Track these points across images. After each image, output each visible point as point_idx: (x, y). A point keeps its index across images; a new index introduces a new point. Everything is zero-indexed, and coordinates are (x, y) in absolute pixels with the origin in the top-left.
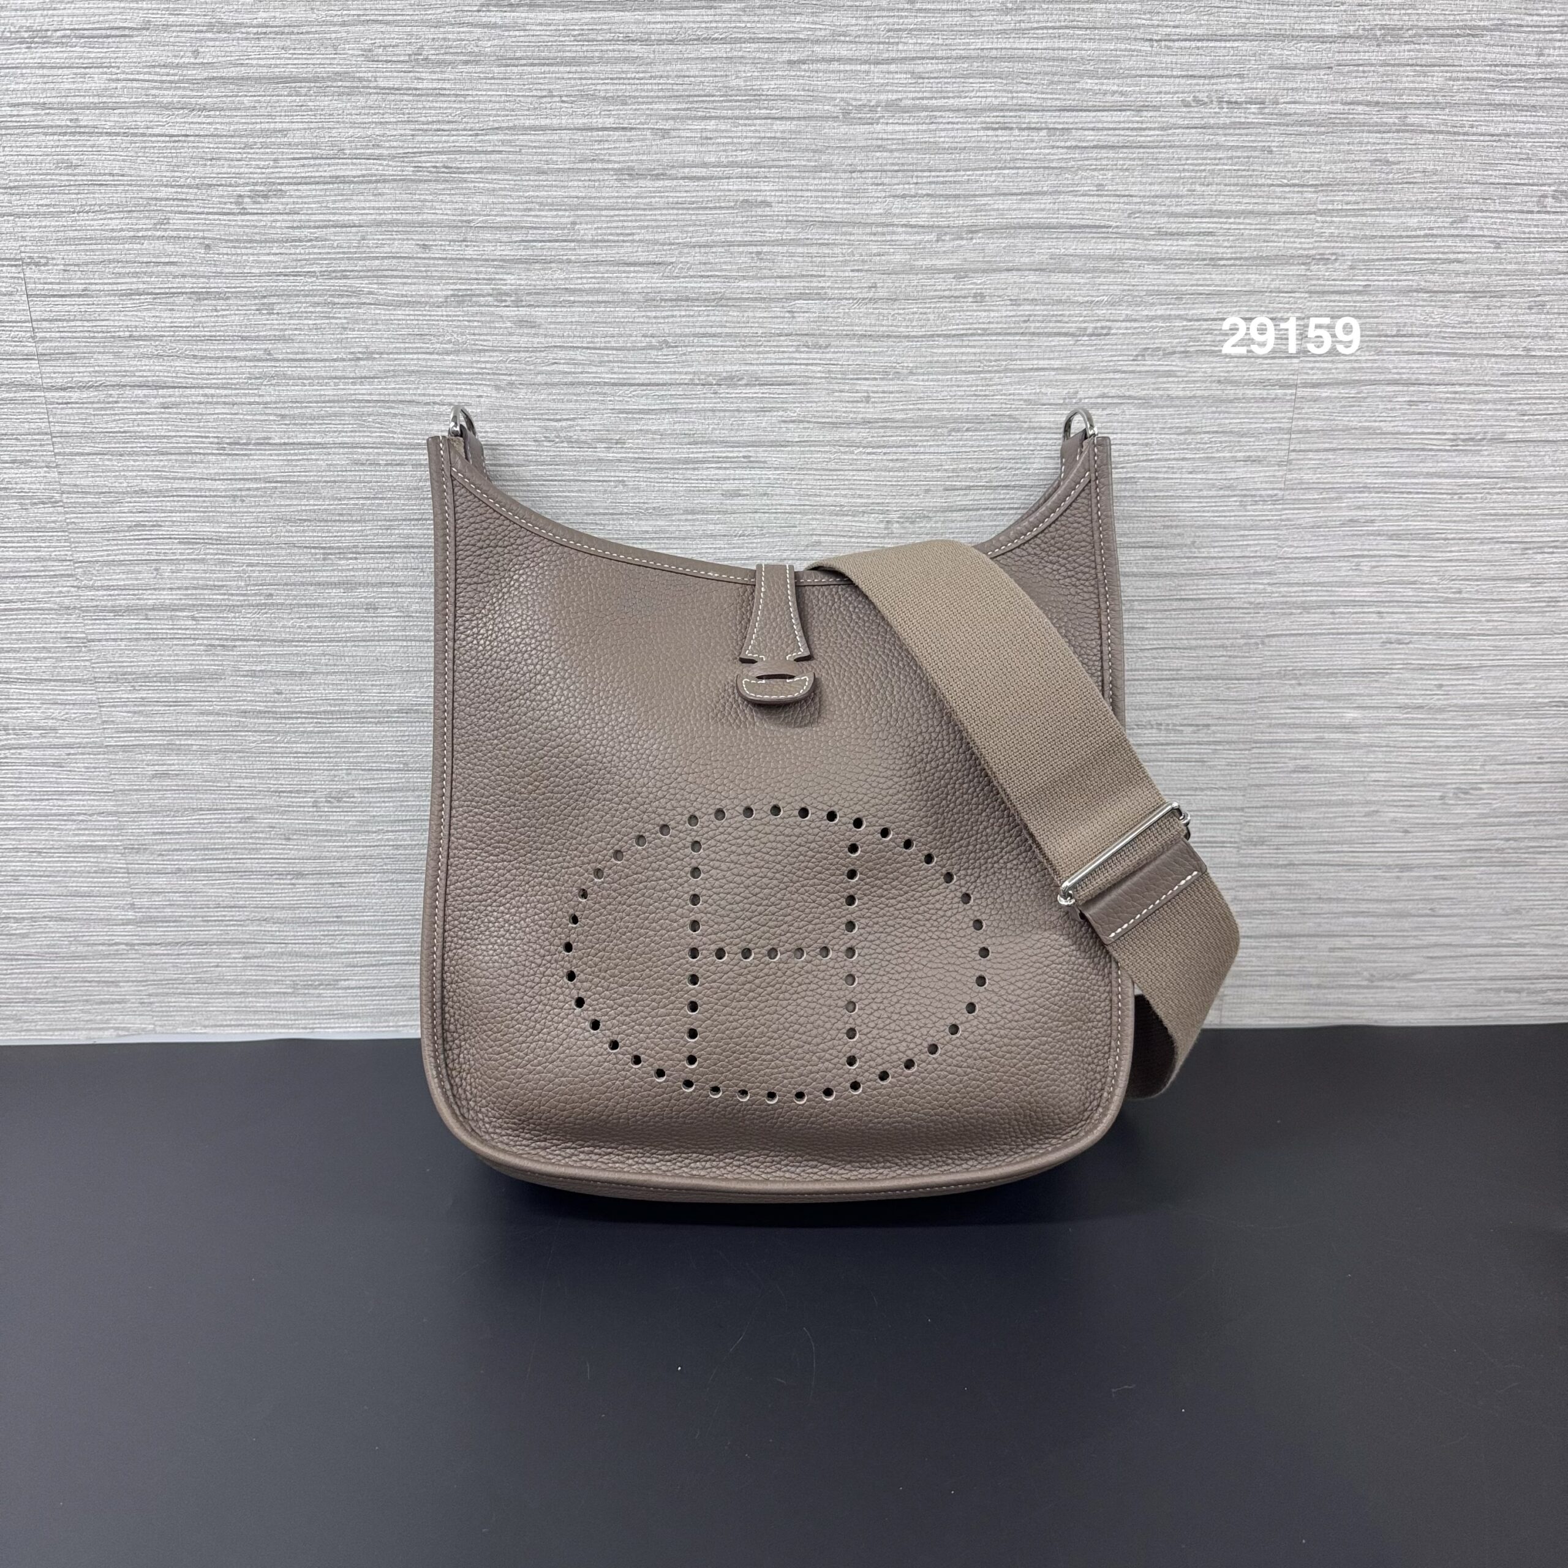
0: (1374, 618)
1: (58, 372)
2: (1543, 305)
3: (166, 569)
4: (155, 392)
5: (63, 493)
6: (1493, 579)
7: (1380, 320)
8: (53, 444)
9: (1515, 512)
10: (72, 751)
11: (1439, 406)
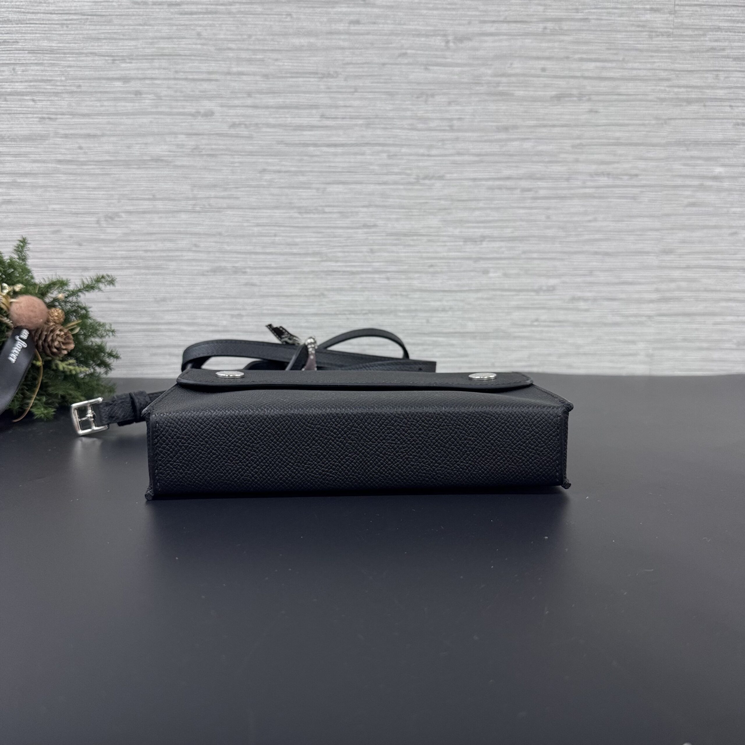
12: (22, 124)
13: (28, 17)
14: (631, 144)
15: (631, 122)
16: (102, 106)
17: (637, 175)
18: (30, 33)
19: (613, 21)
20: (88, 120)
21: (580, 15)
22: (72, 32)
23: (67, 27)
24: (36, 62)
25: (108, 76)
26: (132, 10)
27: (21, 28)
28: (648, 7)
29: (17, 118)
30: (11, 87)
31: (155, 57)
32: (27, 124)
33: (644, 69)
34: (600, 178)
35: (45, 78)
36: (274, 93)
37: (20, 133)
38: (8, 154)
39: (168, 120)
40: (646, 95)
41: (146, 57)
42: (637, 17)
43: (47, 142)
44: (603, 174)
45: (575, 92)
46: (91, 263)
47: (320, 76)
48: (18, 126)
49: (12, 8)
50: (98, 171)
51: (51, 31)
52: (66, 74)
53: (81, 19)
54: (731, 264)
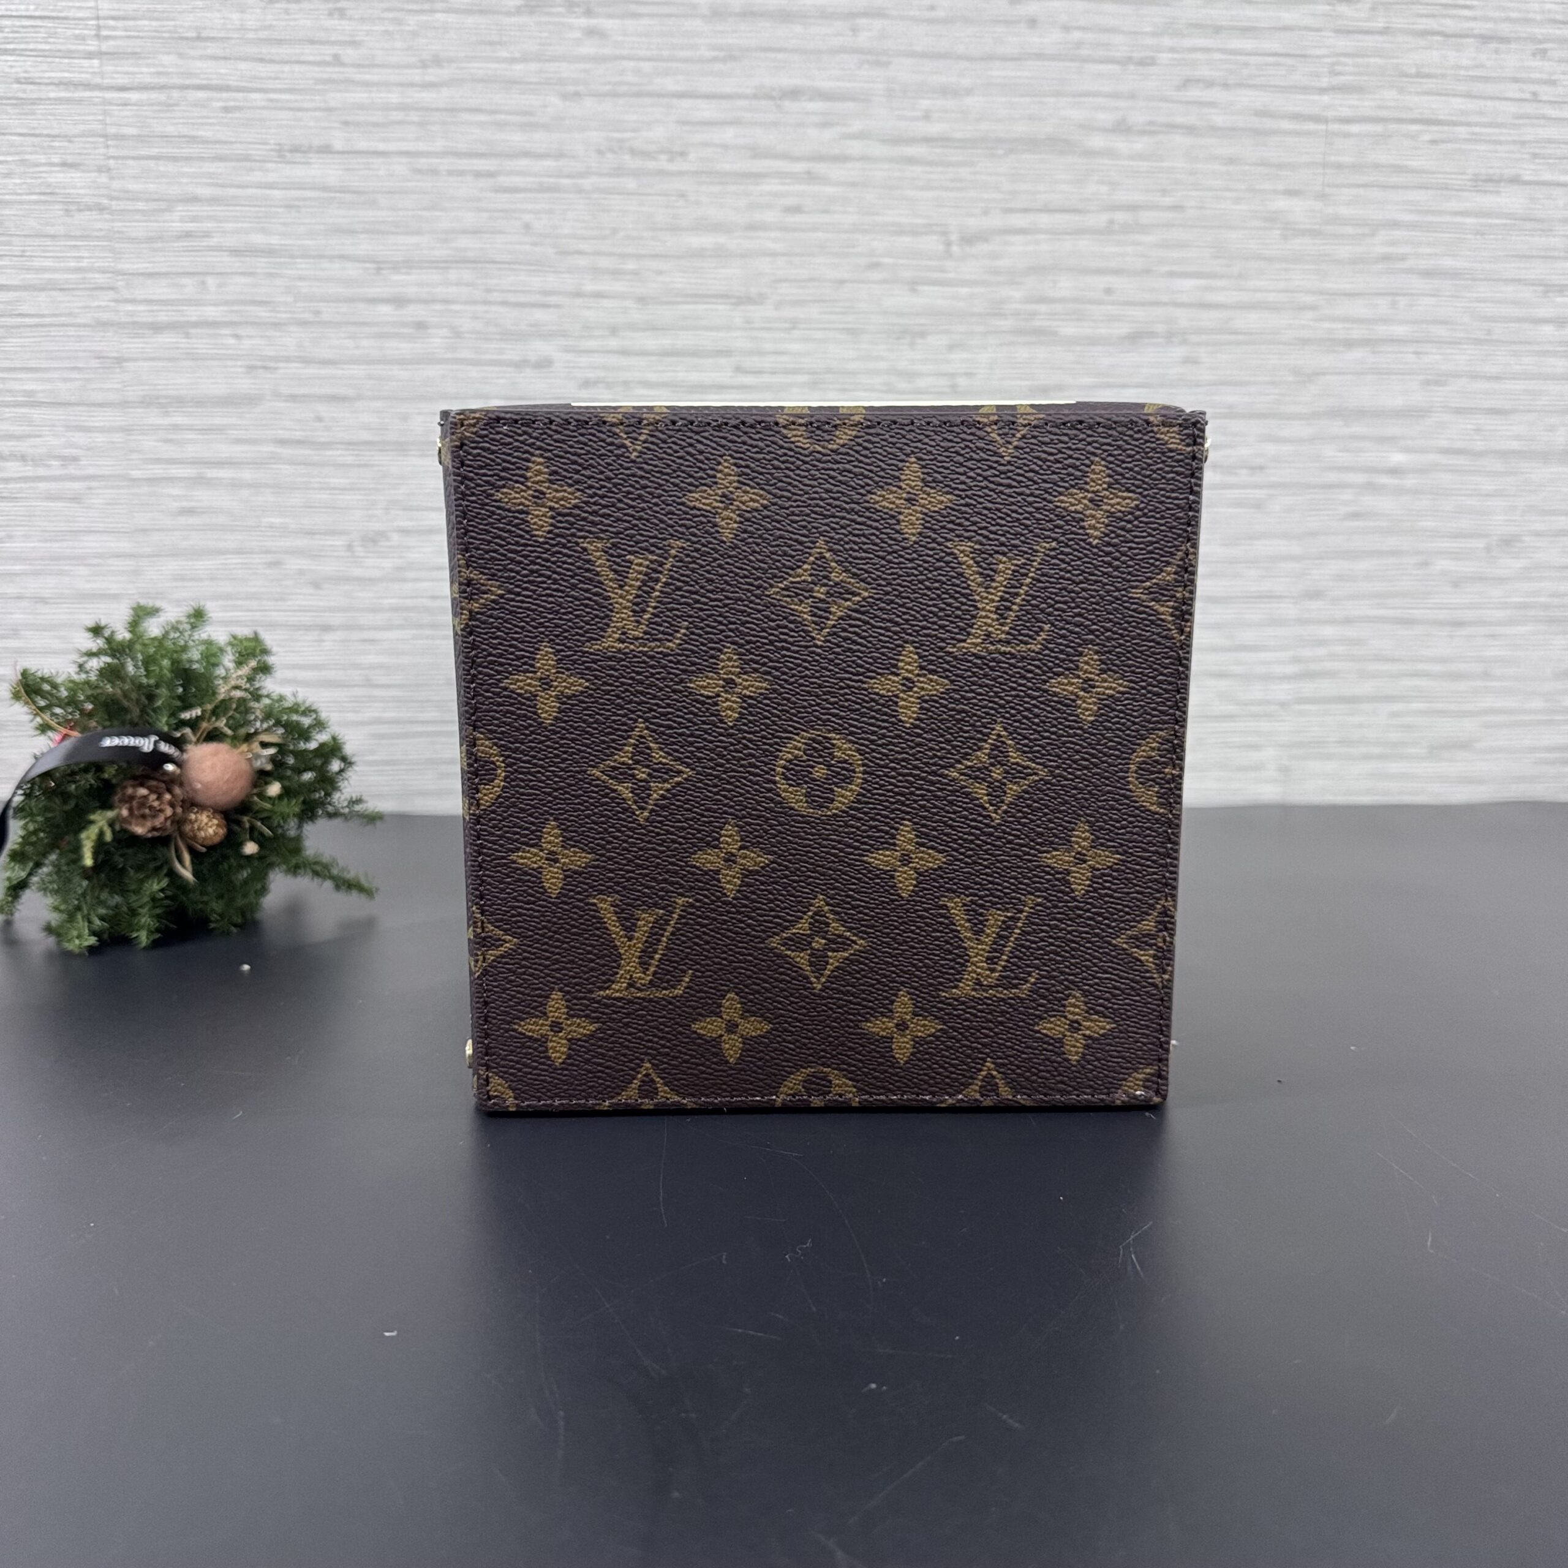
0: (1411, 358)
1: (117, 72)
2: (1544, 52)
3: (211, 281)
4: (216, 95)
5: (112, 198)
6: (1520, 320)
7: (1400, 61)
8: (107, 147)
9: (1534, 253)
10: (94, 484)
11: (1457, 146)
12: (215, 377)
13: (230, 194)
14: (1253, 416)
15: (1253, 379)
18: (233, 222)
19: (1223, 211)
20: (332, 371)
21: (1168, 201)
22: (307, 221)
23: (298, 211)
24: (242, 270)
25: (368, 295)
26: (414, 184)
27: (218, 213)
28: (1280, 187)
29: (207, 366)
30: (198, 313)
31: (450, 265)
32: (224, 377)
35: (258, 298)
36: (654, 329)
37: (212, 392)
39: (474, 372)
43: (259, 408)
45: (1160, 328)
46: (337, 619)
47: (733, 300)
48: (209, 381)
49: (200, 177)
50: (349, 460)
51: (269, 217)
52: (295, 291)
53: (323, 198)
54: (1417, 613)
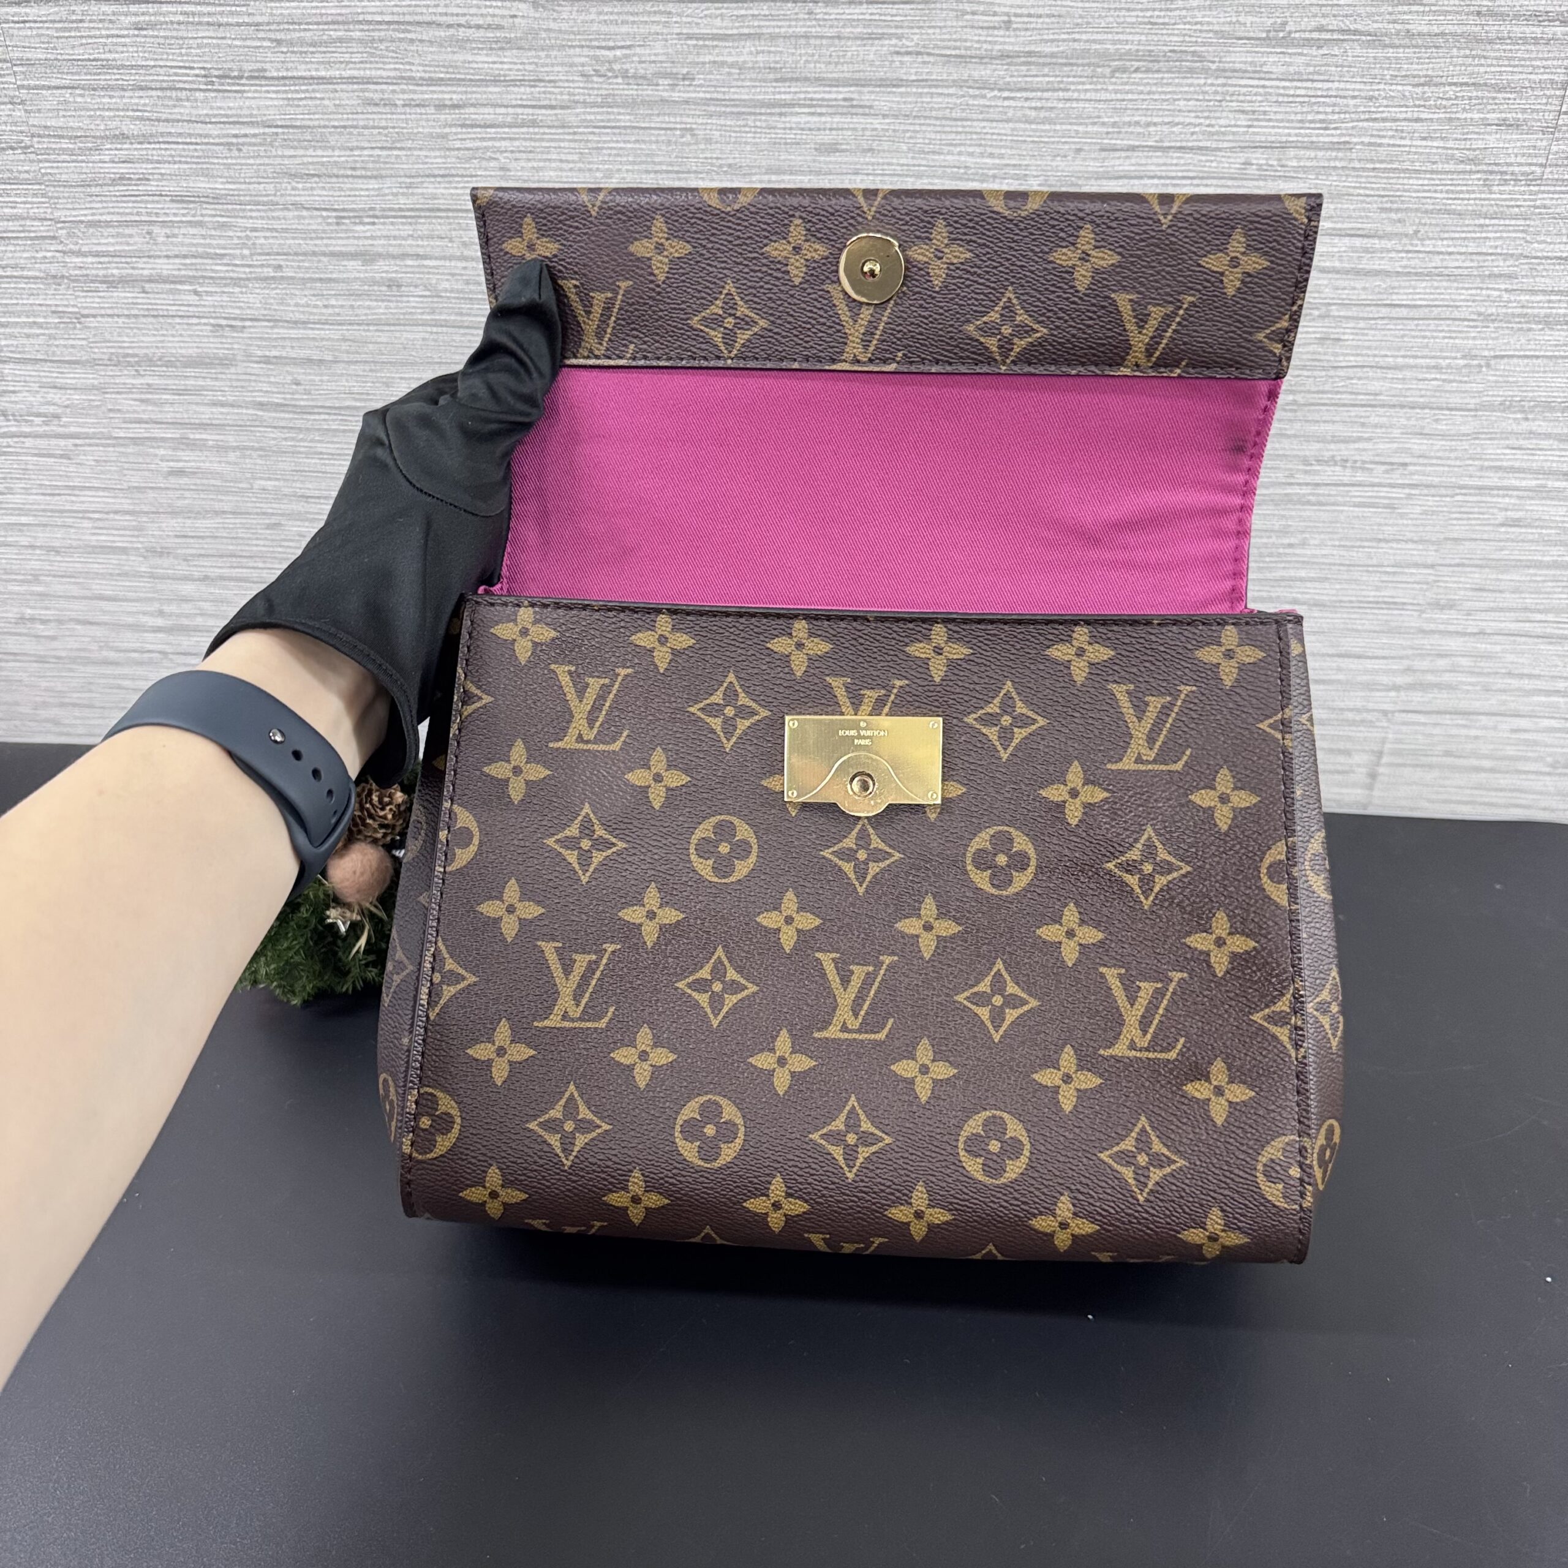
12: (181, 335)
13: (160, 130)
14: (1402, 406)
15: (1411, 361)
16: (326, 306)
17: (1405, 465)
18: (169, 163)
19: (1407, 149)
20: (302, 331)
22: (251, 161)
23: (240, 150)
24: (189, 218)
25: (331, 248)
26: (366, 116)
27: (150, 152)
29: (170, 324)
30: (150, 266)
31: (417, 214)
32: (190, 336)
33: (1461, 254)
34: (1327, 468)
35: (212, 251)
37: (180, 351)
38: (165, 390)
40: (1457, 307)
41: (400, 214)
42: (1465, 139)
43: (233, 370)
44: (1332, 461)
48: (176, 339)
49: (123, 110)
51: (208, 157)
52: (250, 243)
53: (264, 134)
